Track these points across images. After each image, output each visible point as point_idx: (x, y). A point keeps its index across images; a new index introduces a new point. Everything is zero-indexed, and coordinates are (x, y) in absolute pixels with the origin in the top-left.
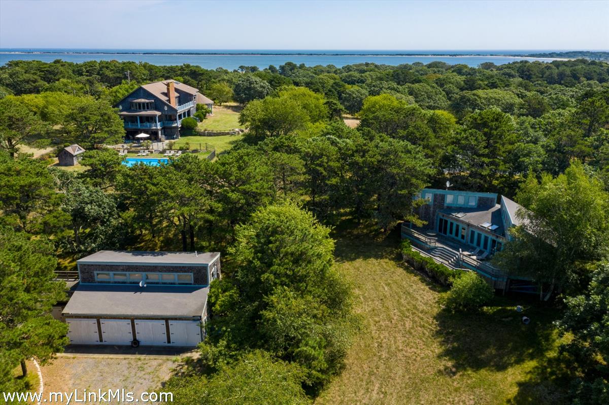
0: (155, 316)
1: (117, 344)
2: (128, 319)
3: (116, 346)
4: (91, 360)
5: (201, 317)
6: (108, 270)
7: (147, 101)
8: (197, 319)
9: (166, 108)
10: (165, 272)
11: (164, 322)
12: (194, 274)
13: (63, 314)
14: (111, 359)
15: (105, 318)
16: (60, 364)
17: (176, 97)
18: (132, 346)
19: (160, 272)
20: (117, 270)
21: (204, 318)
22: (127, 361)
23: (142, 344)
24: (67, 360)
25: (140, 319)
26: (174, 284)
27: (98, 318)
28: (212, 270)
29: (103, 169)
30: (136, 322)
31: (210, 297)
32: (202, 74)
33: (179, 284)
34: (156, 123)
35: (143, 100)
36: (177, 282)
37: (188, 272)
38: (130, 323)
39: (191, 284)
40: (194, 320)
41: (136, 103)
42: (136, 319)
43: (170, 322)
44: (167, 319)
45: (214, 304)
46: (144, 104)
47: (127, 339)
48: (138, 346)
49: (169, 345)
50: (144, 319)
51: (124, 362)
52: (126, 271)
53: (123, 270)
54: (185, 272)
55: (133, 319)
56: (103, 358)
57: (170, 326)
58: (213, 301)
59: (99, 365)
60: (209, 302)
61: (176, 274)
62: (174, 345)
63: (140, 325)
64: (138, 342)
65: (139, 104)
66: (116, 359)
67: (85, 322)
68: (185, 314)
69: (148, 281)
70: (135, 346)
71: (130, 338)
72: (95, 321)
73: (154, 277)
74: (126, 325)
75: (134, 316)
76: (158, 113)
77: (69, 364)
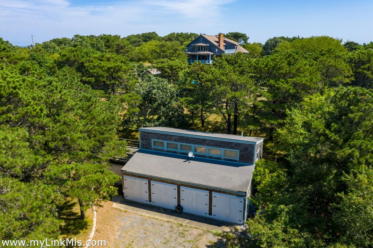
0: (200, 185)
1: (163, 207)
2: (175, 184)
3: (162, 208)
4: (139, 216)
5: (246, 193)
6: (163, 139)
7: (204, 45)
8: (241, 195)
9: (217, 50)
10: (213, 146)
11: (207, 193)
12: (241, 151)
13: (122, 171)
14: (156, 219)
15: (155, 180)
16: (113, 215)
17: (224, 46)
18: (176, 211)
19: (209, 145)
20: (170, 140)
21: (248, 195)
22: (169, 224)
23: (185, 210)
24: (120, 212)
25: (186, 186)
26: (220, 159)
27: (150, 179)
28: (258, 151)
29: (170, 72)
30: (182, 188)
31: (255, 175)
32: (241, 37)
33: (225, 159)
34: (209, 60)
35: (202, 44)
36: (223, 157)
37: (235, 149)
38: (177, 188)
39: (236, 161)
40: (238, 196)
41: (197, 46)
42: (182, 185)
43: (214, 194)
44: (211, 190)
45: (259, 183)
46: (202, 47)
47: (172, 203)
48: (181, 212)
49: (210, 216)
50: (189, 186)
51: (167, 224)
52: (178, 142)
53: (175, 140)
54: (232, 148)
55: (179, 185)
56: (149, 217)
57: (213, 198)
58: (258, 180)
59: (145, 222)
60: (253, 180)
61: (223, 149)
62: (215, 217)
63: (186, 192)
64: (182, 208)
65: (199, 46)
66: (161, 220)
67: (138, 181)
68: (230, 188)
69: (196, 153)
70: (178, 211)
71: (175, 203)
72: (146, 181)
73: (202, 149)
74: (172, 189)
75: (181, 182)
76: (211, 53)
77: (120, 216)
